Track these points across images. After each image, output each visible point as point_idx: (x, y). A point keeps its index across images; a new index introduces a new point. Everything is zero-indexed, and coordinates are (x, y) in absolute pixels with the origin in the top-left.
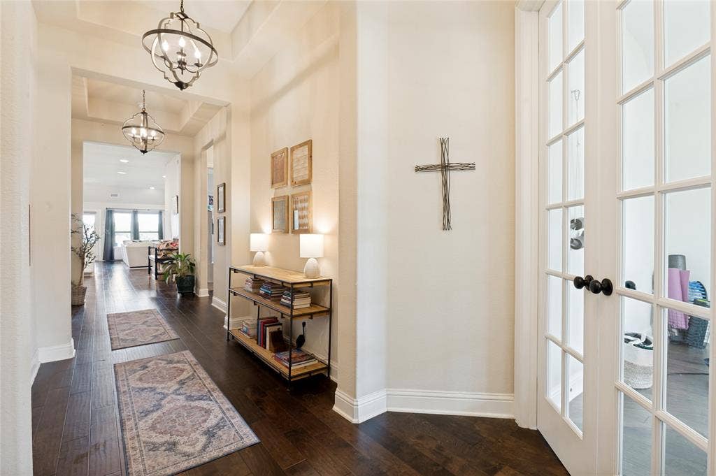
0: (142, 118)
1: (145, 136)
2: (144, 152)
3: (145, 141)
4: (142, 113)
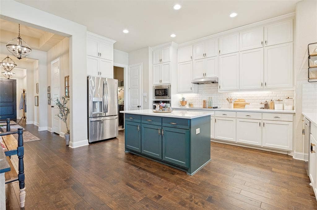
0: (18, 40)
1: (20, 50)
2: (20, 58)
3: (20, 52)
4: (18, 38)
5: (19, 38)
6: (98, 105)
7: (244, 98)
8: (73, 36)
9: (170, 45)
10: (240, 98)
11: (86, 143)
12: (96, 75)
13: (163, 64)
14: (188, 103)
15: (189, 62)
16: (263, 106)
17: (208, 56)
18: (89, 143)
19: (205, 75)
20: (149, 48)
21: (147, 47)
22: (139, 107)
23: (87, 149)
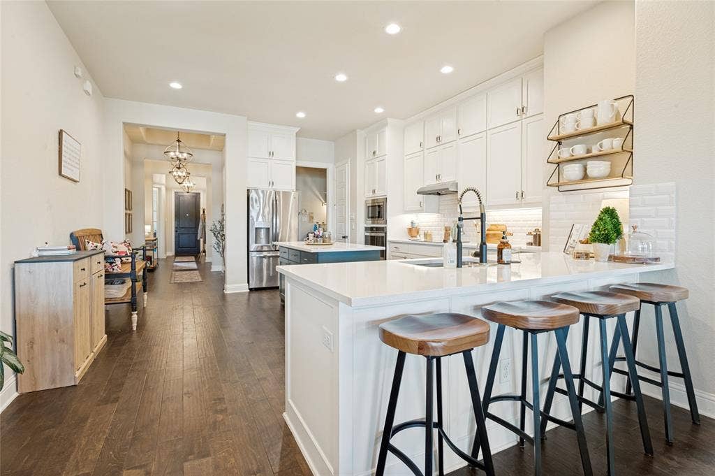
5: (179, 141)
6: (263, 233)
7: (504, 223)
8: (227, 136)
9: (386, 125)
10: (499, 223)
11: (244, 288)
12: (265, 186)
13: (378, 159)
14: (421, 233)
15: (418, 154)
16: (531, 239)
17: (443, 140)
18: (250, 289)
19: (438, 177)
20: (358, 133)
21: (353, 131)
22: (344, 237)
23: (246, 297)
